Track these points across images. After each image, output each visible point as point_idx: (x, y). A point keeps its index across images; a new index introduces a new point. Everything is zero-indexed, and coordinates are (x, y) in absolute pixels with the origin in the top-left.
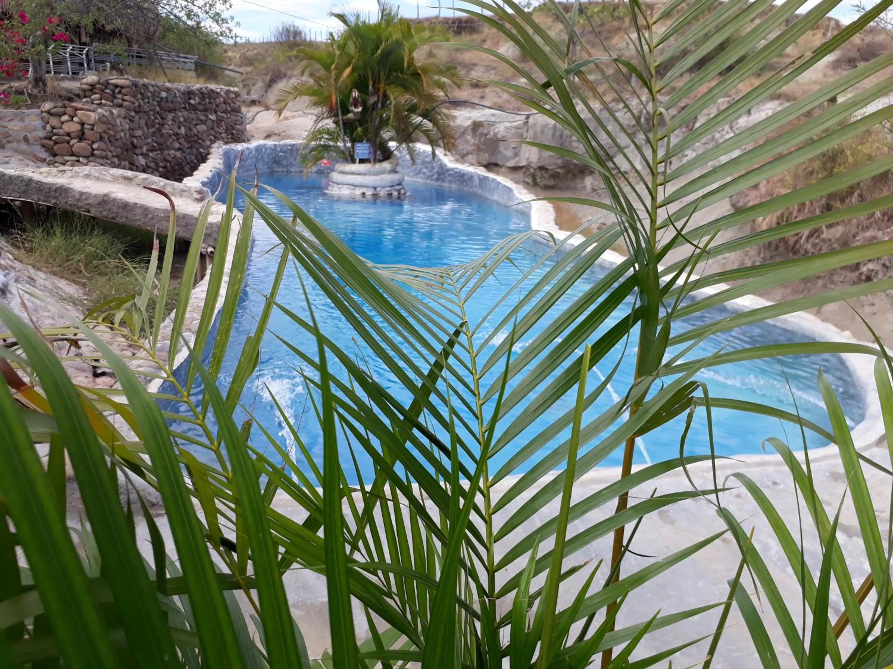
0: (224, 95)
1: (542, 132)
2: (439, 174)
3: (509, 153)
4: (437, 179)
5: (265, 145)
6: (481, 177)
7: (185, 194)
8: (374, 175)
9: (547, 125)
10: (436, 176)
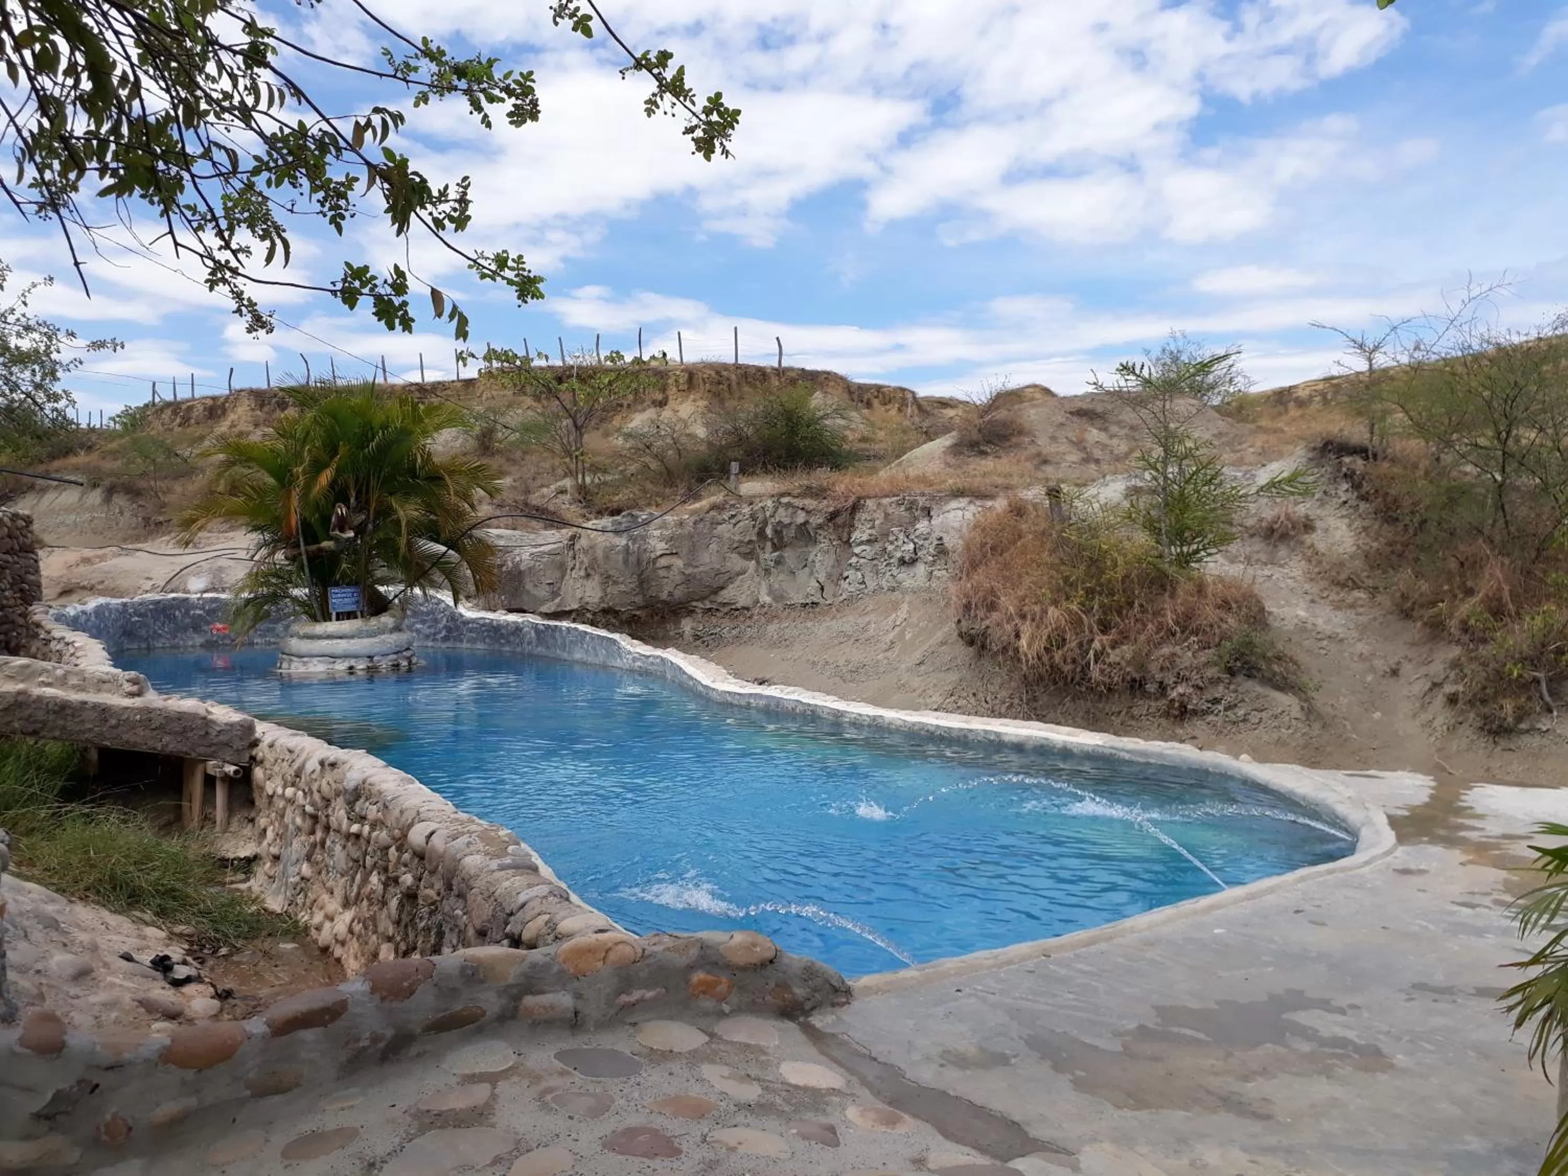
0: (9, 524)
1: (607, 558)
2: (449, 630)
3: (542, 592)
4: (446, 639)
5: (108, 604)
6: (542, 627)
7: (106, 686)
8: (371, 636)
9: (612, 548)
10: (444, 633)
